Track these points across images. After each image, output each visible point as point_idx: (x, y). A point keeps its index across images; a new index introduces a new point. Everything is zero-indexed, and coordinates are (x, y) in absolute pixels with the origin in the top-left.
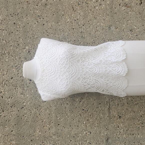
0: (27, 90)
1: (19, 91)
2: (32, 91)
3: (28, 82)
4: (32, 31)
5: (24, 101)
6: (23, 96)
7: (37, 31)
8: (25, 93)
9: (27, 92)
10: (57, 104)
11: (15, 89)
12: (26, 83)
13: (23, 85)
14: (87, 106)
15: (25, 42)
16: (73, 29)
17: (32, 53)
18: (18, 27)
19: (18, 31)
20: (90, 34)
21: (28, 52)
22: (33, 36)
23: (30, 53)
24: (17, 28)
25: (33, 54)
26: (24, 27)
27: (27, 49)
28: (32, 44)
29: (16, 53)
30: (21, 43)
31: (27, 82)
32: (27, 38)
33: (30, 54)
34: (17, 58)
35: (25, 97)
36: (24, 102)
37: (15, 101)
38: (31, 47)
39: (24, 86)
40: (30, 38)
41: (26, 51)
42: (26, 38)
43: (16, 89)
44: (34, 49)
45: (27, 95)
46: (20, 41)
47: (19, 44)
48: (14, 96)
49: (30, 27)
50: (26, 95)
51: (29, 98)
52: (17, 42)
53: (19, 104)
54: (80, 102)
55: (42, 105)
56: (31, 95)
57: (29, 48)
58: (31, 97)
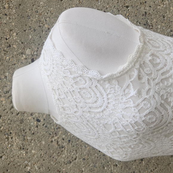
0: (33, 141)
1: (15, 144)
2: (43, 143)
3: (34, 123)
4: (36, 14)
5: (26, 162)
6: (24, 152)
7: (49, 14)
8: (28, 147)
9: (33, 144)
10: (94, 166)
11: (8, 138)
12: (29, 126)
13: (24, 130)
14: (156, 168)
15: (23, 40)
16: (127, 7)
18: (7, 6)
19: (6, 15)
20: (164, 17)
21: (30, 60)
22: (40, 26)
24: (4, 8)
26: (20, 5)
27: (28, 55)
28: (39, 44)
29: (5, 63)
30: (16, 41)
31: (32, 124)
32: (27, 31)
34: (7, 74)
35: (29, 155)
36: (27, 165)
37: (9, 164)
38: (36, 49)
39: (26, 133)
40: (35, 30)
41: (26, 59)
42: (25, 31)
43: (10, 139)
45: (33, 151)
46: (11, 37)
47: (10, 45)
48: (6, 154)
49: (33, 5)
50: (31, 151)
51: (37, 157)
52: (7, 39)
53: (17, 169)
54: (140, 161)
55: (64, 170)
56: (41, 150)
57: (33, 51)
58: (41, 155)
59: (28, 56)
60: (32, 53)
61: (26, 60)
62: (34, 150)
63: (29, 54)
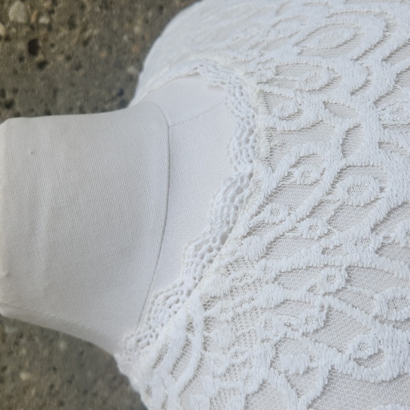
0: (23, 341)
2: (62, 345)
9: (24, 351)
17: (60, 58)
21: (21, 46)
23: (40, 57)
25: (67, 65)
27: (16, 25)
33: (42, 65)
35: (9, 387)
38: (47, 4)
44: (72, 25)
45: (24, 376)
50: (15, 375)
51: (38, 395)
56: (55, 369)
57: (35, 13)
58: (52, 386)
59: (14, 30)
60: (33, 19)
61: (7, 44)
62: (29, 371)
63: (21, 20)
